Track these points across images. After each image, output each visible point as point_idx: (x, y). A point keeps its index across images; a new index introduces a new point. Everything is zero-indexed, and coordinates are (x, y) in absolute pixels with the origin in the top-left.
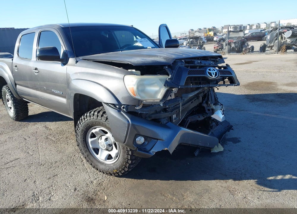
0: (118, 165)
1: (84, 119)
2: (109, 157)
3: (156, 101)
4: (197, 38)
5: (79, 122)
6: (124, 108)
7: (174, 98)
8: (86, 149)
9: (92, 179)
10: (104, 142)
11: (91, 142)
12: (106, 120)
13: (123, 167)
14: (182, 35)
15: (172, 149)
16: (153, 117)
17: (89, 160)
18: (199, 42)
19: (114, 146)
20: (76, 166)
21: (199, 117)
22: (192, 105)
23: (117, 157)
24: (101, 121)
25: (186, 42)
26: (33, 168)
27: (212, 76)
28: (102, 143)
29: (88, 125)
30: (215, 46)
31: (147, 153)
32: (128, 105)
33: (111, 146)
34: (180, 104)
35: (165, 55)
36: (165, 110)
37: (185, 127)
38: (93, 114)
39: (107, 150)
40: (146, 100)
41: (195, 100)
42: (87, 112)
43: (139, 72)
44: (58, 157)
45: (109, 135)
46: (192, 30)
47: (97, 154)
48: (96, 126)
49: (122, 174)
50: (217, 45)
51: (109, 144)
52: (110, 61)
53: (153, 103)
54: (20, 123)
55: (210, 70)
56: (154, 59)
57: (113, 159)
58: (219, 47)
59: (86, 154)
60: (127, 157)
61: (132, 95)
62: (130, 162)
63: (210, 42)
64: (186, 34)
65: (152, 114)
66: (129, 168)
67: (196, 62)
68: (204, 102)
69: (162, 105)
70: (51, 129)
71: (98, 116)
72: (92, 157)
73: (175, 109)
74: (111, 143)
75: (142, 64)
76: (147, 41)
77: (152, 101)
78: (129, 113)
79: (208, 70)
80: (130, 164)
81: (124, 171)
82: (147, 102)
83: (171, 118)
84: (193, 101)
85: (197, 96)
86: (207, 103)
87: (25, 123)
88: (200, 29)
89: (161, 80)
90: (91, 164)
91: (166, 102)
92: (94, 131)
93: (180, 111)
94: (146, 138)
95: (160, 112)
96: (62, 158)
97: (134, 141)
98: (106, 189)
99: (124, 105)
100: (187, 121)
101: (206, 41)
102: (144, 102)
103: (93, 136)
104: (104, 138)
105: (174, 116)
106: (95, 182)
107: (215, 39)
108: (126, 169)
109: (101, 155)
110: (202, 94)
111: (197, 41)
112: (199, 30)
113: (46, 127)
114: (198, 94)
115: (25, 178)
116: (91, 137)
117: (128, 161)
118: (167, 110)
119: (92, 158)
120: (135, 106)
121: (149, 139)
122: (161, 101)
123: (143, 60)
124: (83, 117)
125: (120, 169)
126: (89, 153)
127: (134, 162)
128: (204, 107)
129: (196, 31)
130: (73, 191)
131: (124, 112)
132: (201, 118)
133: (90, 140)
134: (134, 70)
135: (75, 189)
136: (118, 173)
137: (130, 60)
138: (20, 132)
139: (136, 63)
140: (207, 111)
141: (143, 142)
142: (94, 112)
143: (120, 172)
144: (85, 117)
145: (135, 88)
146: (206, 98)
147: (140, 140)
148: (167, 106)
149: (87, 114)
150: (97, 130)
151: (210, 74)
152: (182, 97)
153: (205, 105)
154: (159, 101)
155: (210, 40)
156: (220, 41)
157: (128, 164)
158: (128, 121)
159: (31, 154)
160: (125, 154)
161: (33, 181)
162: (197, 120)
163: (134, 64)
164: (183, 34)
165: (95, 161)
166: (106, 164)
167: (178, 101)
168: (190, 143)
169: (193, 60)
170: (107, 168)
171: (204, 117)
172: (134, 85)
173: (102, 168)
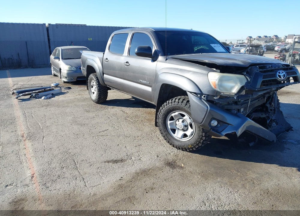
0: (193, 141)
1: (167, 105)
2: (185, 136)
3: (232, 94)
4: (257, 47)
5: (161, 107)
6: (204, 97)
7: (244, 94)
8: (165, 129)
9: (169, 152)
10: (181, 123)
11: (170, 124)
12: (185, 105)
13: (197, 143)
14: (239, 42)
15: (239, 133)
16: (226, 107)
17: (167, 138)
18: (259, 51)
19: (189, 127)
20: (155, 141)
21: (262, 115)
22: (258, 103)
23: (192, 135)
24: (182, 106)
25: (245, 50)
26: (121, 138)
27: (281, 78)
28: (179, 124)
29: (170, 110)
30: (276, 56)
31: (218, 134)
32: (208, 95)
33: (186, 127)
34: (249, 99)
35: (243, 60)
36: (236, 103)
37: (250, 119)
38: (175, 101)
39: (183, 130)
40: (223, 93)
41: (261, 99)
42: (168, 99)
43: (219, 71)
44: (139, 133)
45: (186, 117)
46: (251, 37)
47: (174, 133)
48: (176, 110)
49: (196, 149)
50: (279, 56)
51: (185, 125)
52: (197, 61)
53: (229, 95)
54: (100, 105)
55: (279, 73)
56: (233, 62)
57: (188, 137)
58: (281, 58)
59: (164, 134)
60: (202, 134)
61: (213, 87)
62: (204, 138)
63: (269, 52)
64: (243, 41)
65: (225, 105)
66: (203, 143)
67: (268, 67)
68: (268, 102)
69: (235, 98)
70: (127, 113)
71: (178, 102)
72: (169, 135)
73: (244, 103)
74: (187, 124)
75: (224, 64)
76: (220, 46)
77: (228, 94)
78: (208, 101)
79: (278, 74)
80: (203, 140)
81: (198, 146)
82: (225, 94)
83: (239, 110)
84: (260, 99)
85: (263, 96)
86: (270, 104)
87: (105, 106)
88: (260, 37)
89: (238, 78)
90: (169, 142)
91: (239, 96)
92: (173, 115)
93: (248, 106)
94: (219, 122)
95: (232, 104)
96: (142, 135)
97: (209, 123)
98: (182, 160)
99: (205, 94)
100: (251, 116)
101: (265, 50)
102: (222, 94)
103: (172, 119)
104: (181, 120)
105: (242, 110)
106: (172, 154)
107: (276, 49)
108: (200, 145)
109: (177, 135)
110: (267, 95)
111: (257, 50)
112: (258, 38)
113: (123, 111)
114: (264, 94)
115: (118, 144)
116: (170, 120)
117: (202, 138)
118: (237, 103)
119: (169, 137)
120: (214, 96)
121: (221, 123)
122: (236, 94)
123: (225, 62)
124: (165, 104)
125: (195, 144)
126: (167, 132)
127: (207, 138)
128: (267, 107)
129: (255, 39)
130: (156, 157)
131: (204, 100)
132: (264, 116)
133: (169, 122)
134: (215, 69)
135: (158, 156)
136: (192, 148)
137: (215, 61)
138: (103, 112)
139: (220, 63)
140: (269, 111)
141: (216, 125)
142: (176, 99)
143: (195, 147)
144: (167, 104)
145: (217, 82)
146: (271, 99)
147: (215, 123)
148: (240, 100)
149: (169, 101)
150: (177, 113)
151: (280, 76)
152: (252, 94)
153: (268, 105)
154: (234, 94)
155: (270, 49)
156: (281, 51)
157: (202, 140)
158: (208, 107)
159: (117, 128)
160: (200, 132)
161: (124, 147)
162: (260, 117)
163: (218, 64)
164: (240, 40)
165: (172, 139)
166: (182, 141)
167: (249, 97)
168: (253, 132)
169: (265, 65)
170: (183, 144)
171: (266, 115)
172: (216, 80)
173: (179, 145)
